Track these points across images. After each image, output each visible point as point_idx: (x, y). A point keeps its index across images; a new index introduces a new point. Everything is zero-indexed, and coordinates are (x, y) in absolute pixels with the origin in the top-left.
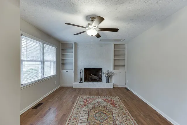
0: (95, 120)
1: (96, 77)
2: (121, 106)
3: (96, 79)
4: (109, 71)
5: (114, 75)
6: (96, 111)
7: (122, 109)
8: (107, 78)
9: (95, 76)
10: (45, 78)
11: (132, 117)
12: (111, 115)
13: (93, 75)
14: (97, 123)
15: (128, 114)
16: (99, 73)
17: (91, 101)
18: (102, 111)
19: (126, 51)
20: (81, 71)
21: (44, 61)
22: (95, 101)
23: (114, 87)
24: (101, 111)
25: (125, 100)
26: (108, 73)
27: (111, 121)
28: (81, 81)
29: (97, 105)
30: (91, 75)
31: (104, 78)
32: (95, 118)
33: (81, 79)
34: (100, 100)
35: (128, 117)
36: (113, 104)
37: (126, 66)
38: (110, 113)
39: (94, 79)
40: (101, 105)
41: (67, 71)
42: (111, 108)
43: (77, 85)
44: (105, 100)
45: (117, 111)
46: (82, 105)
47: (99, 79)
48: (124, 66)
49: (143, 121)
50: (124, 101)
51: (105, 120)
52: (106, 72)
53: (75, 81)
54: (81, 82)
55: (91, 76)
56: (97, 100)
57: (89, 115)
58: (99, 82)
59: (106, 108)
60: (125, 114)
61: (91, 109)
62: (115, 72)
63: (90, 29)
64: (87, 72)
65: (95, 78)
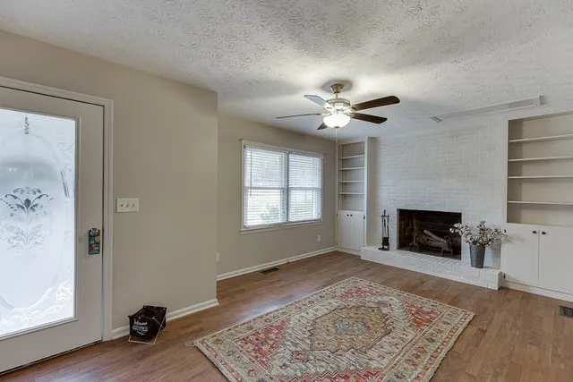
0: (330, 325)
1: (442, 243)
3: (438, 248)
4: (487, 225)
5: (507, 241)
9: (435, 237)
10: (290, 222)
12: (378, 335)
13: (430, 234)
15: (434, 357)
18: (367, 320)
21: (288, 188)
22: (378, 298)
23: (499, 287)
24: (363, 318)
26: (482, 231)
28: (383, 245)
29: (371, 307)
30: (425, 231)
33: (386, 241)
34: (395, 301)
35: (423, 361)
36: (421, 323)
38: (382, 331)
39: (434, 247)
41: (350, 212)
42: (401, 325)
43: (372, 253)
44: (412, 306)
45: (409, 338)
46: (338, 295)
47: (447, 249)
50: (481, 331)
51: (350, 335)
52: (474, 225)
53: (370, 243)
54: (383, 249)
55: (425, 234)
56: (384, 299)
57: (330, 313)
58: (448, 259)
60: (424, 352)
64: (415, 221)
65: (437, 244)
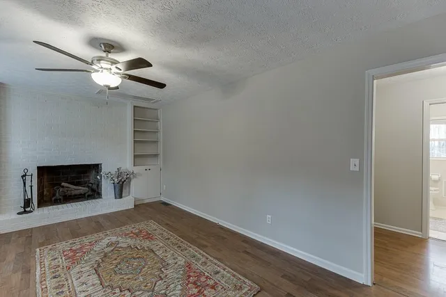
0: (121, 276)
1: (82, 190)
2: (165, 233)
3: (81, 194)
4: (122, 170)
5: (134, 177)
6: (114, 262)
7: (169, 239)
8: (118, 186)
9: (75, 187)
11: (189, 244)
12: (152, 255)
13: (68, 185)
14: (128, 279)
15: (182, 242)
16: (88, 177)
17: (87, 247)
18: (130, 256)
19: (160, 125)
20: (25, 176)
22: (100, 243)
23: (135, 205)
24: (125, 257)
25: (168, 222)
26: (119, 174)
27: (156, 263)
28: (24, 208)
29: (112, 250)
30: (63, 184)
31: (107, 188)
32: (121, 274)
33: (27, 203)
34: (114, 239)
35: (184, 246)
36: (149, 237)
37: (161, 155)
38: (147, 252)
39: (75, 195)
40: (121, 247)
42: (146, 244)
44: (126, 235)
45: (161, 244)
46: (65, 265)
47: (90, 193)
48: (156, 156)
49: (205, 243)
50: (167, 224)
51: (144, 267)
52: (114, 171)
54: (25, 212)
55: (63, 187)
56: (106, 241)
57: (99, 275)
58: (94, 200)
59: (136, 247)
60: (177, 244)
61: (99, 264)
62: (136, 170)
63: (101, 70)
64: (46, 177)
65: (77, 192)
